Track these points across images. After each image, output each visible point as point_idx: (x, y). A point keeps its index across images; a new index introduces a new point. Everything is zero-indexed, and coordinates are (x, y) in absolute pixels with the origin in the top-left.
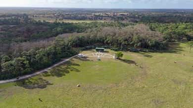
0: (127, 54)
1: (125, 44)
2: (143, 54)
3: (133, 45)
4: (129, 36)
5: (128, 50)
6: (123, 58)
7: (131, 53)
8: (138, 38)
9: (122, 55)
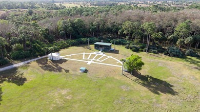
0: (157, 60)
1: (157, 39)
2: (194, 62)
3: (174, 40)
4: (167, 23)
5: (162, 51)
6: (143, 72)
7: (167, 57)
8: (188, 27)
9: (141, 64)
